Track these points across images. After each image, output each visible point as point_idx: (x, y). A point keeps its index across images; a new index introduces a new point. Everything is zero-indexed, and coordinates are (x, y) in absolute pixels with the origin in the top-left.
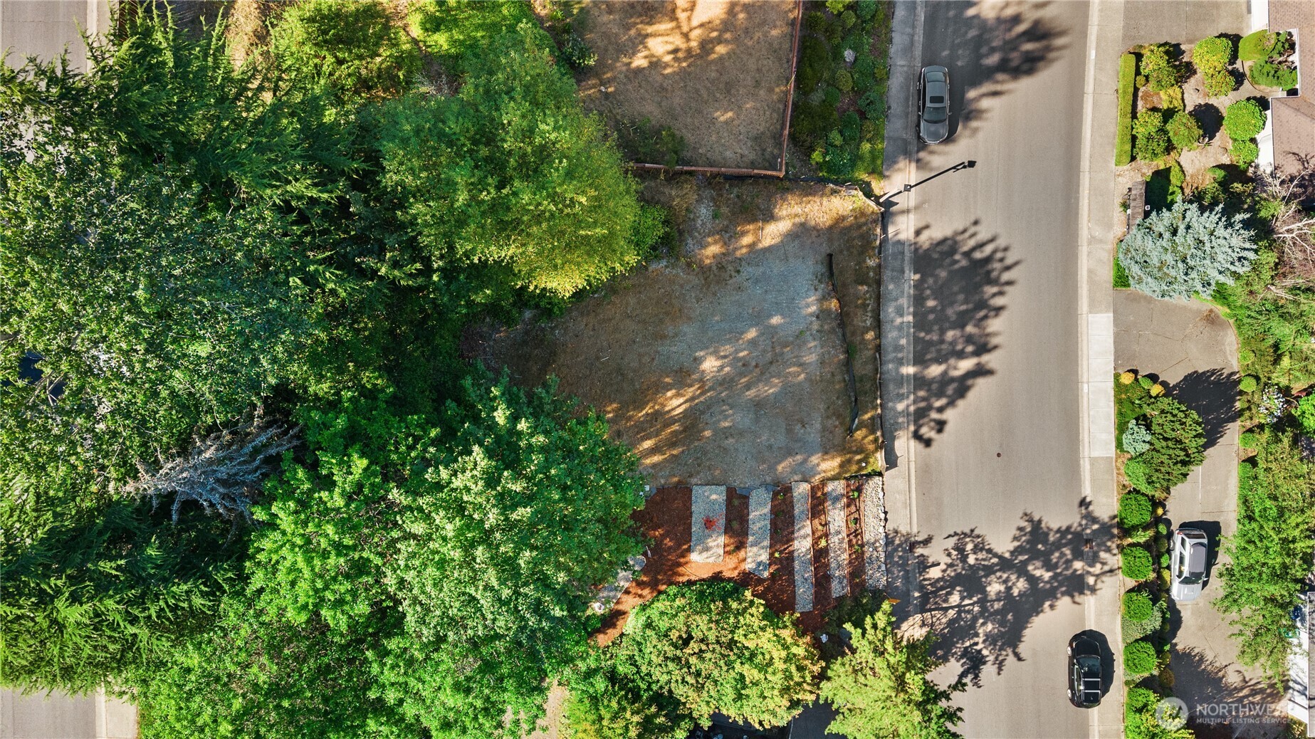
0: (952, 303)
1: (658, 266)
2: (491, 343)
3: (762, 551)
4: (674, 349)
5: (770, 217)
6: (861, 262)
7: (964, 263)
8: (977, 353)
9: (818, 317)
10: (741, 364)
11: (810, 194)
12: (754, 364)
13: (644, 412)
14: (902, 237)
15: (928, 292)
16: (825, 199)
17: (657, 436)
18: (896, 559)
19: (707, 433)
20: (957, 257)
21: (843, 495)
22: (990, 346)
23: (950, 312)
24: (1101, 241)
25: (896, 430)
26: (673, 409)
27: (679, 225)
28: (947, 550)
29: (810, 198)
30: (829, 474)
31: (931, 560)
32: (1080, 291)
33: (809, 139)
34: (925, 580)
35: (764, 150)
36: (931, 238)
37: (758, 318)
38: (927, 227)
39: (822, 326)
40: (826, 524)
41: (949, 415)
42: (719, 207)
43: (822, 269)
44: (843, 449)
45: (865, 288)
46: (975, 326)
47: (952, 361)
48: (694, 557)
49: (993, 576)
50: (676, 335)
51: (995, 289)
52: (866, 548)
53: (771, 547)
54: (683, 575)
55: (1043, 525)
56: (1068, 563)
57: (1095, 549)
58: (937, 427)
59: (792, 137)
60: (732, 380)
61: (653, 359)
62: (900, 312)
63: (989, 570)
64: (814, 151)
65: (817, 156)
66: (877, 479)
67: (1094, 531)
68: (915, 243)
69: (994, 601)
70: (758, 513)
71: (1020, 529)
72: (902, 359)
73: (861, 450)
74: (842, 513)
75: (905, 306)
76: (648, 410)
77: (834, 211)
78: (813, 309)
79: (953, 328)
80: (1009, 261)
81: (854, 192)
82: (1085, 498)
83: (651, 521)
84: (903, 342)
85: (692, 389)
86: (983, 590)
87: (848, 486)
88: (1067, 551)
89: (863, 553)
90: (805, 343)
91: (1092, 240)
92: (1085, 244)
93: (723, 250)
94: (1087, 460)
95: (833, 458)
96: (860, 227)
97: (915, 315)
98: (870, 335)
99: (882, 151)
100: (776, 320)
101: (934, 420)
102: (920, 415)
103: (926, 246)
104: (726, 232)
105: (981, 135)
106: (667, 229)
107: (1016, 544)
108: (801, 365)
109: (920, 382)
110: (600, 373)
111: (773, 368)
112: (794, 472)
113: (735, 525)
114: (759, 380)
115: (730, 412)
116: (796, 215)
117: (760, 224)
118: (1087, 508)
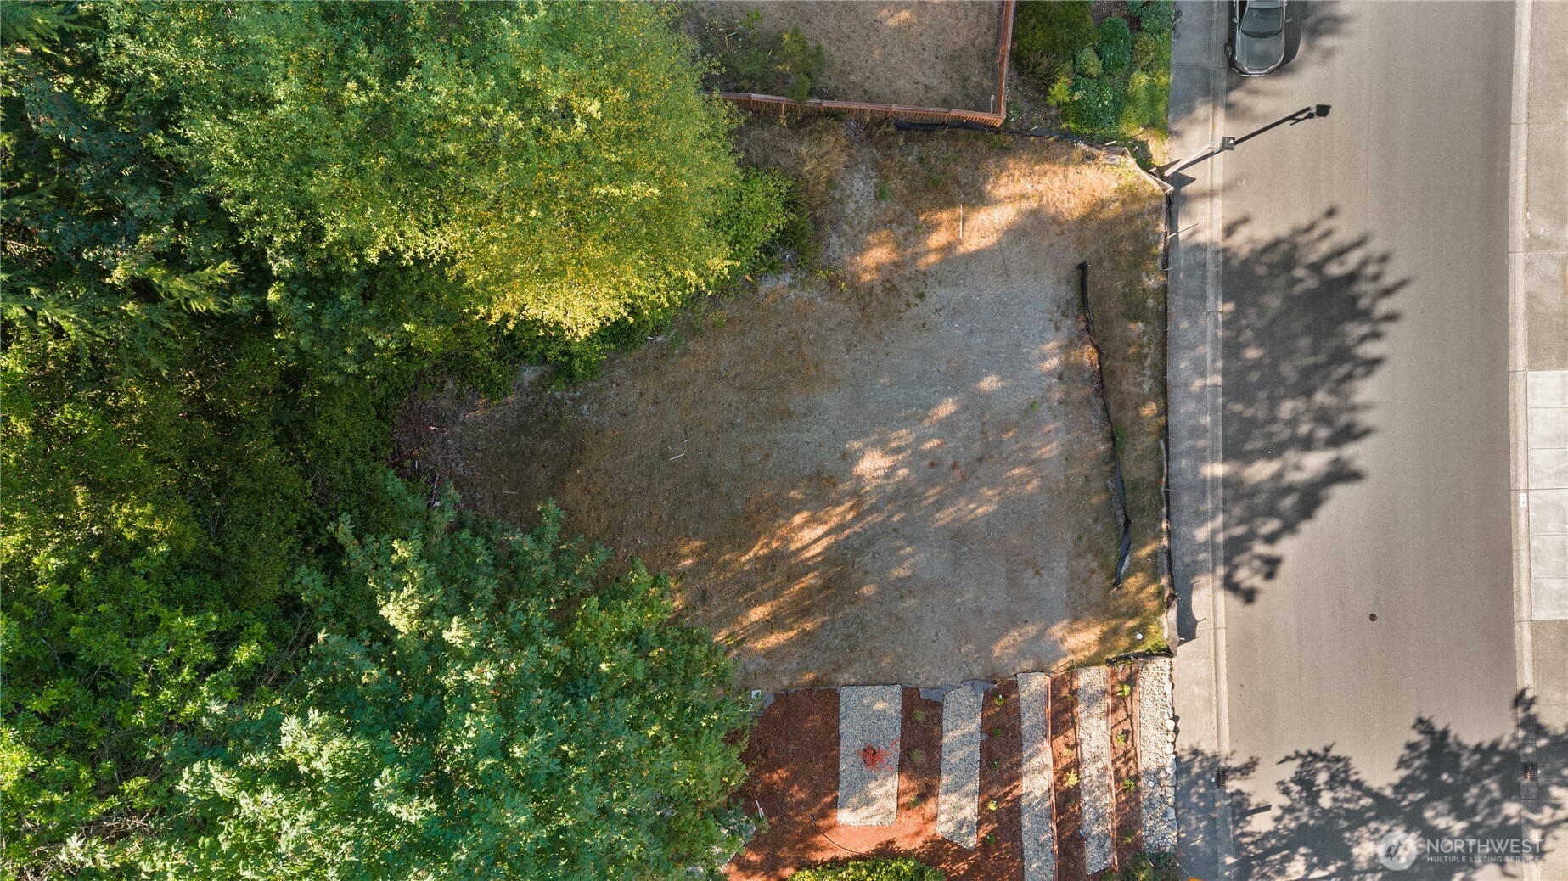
0: (1290, 353)
1: (776, 286)
2: (457, 430)
3: (966, 801)
4: (806, 437)
5: (978, 199)
6: (1135, 281)
7: (1312, 283)
8: (1335, 441)
9: (1060, 378)
10: (926, 463)
11: (1047, 160)
12: (950, 462)
13: (751, 554)
14: (1202, 238)
15: (1248, 334)
16: (1072, 170)
17: (775, 597)
18: (1194, 799)
19: (868, 590)
20: (1299, 273)
21: (1105, 692)
22: (1359, 428)
23: (1288, 370)
24: (1548, 244)
25: (1194, 574)
26: (805, 548)
27: (814, 209)
28: (1280, 783)
29: (1047, 166)
30: (1081, 657)
31: (1254, 801)
32: (1511, 330)
33: (1045, 60)
34: (1243, 835)
35: (966, 79)
36: (1252, 240)
37: (958, 380)
38: (1245, 220)
39: (1067, 393)
40: (1076, 745)
41: (1286, 547)
42: (886, 178)
43: (1068, 292)
44: (1104, 610)
45: (1141, 325)
46: (1331, 392)
47: (1291, 456)
48: (844, 816)
49: (1363, 829)
50: (809, 411)
51: (1365, 329)
52: (1142, 783)
53: (981, 791)
54: (823, 849)
55: (1450, 740)
56: (1495, 805)
57: (1542, 781)
58: (1266, 569)
59: (1017, 59)
60: (910, 492)
61: (767, 456)
62: (1200, 369)
63: (1357, 819)
64: (1054, 81)
65: (1060, 90)
66: (1162, 662)
67: (1540, 751)
68: (1225, 250)
69: (1366, 872)
70: (958, 733)
71: (1411, 746)
72: (1204, 449)
73: (1135, 611)
74: (1103, 723)
75: (1209, 359)
76: (758, 550)
77: (1087, 190)
78: (1053, 362)
79: (1292, 396)
80: (1389, 280)
81: (1118, 159)
82: (1523, 692)
83: (765, 755)
84: (1206, 420)
85: (839, 510)
86: (1345, 854)
87: (1114, 674)
88: (1493, 785)
89: (1138, 791)
90: (1039, 424)
91: (1534, 242)
92: (1521, 248)
93: (895, 257)
94: (1525, 625)
95: (1087, 627)
96: (1130, 219)
97: (1225, 373)
98: (1150, 409)
99: (1166, 89)
100: (989, 383)
101: (1261, 557)
102: (1235, 548)
103: (1244, 252)
104: (900, 224)
105: (1338, 61)
106: (792, 216)
107: (1404, 772)
108: (1032, 463)
109: (1234, 488)
110: (668, 485)
111: (982, 471)
112: (1021, 654)
113: (919, 757)
114: (960, 492)
115: (908, 550)
116: (1023, 197)
117: (961, 211)
118: (1527, 709)
